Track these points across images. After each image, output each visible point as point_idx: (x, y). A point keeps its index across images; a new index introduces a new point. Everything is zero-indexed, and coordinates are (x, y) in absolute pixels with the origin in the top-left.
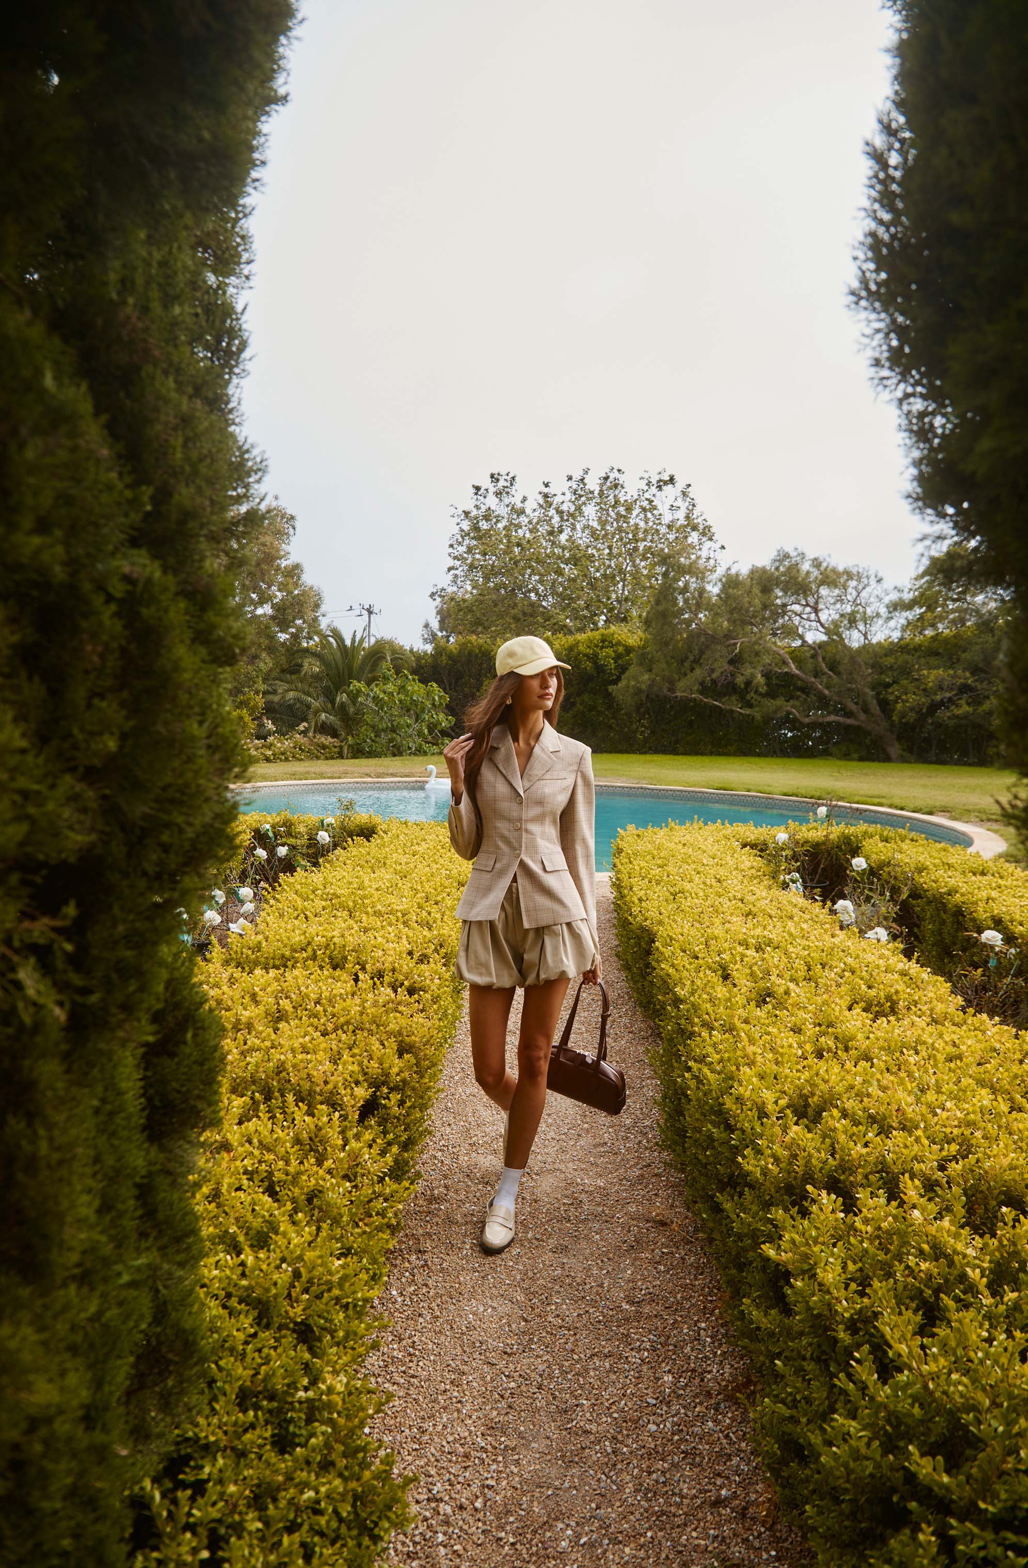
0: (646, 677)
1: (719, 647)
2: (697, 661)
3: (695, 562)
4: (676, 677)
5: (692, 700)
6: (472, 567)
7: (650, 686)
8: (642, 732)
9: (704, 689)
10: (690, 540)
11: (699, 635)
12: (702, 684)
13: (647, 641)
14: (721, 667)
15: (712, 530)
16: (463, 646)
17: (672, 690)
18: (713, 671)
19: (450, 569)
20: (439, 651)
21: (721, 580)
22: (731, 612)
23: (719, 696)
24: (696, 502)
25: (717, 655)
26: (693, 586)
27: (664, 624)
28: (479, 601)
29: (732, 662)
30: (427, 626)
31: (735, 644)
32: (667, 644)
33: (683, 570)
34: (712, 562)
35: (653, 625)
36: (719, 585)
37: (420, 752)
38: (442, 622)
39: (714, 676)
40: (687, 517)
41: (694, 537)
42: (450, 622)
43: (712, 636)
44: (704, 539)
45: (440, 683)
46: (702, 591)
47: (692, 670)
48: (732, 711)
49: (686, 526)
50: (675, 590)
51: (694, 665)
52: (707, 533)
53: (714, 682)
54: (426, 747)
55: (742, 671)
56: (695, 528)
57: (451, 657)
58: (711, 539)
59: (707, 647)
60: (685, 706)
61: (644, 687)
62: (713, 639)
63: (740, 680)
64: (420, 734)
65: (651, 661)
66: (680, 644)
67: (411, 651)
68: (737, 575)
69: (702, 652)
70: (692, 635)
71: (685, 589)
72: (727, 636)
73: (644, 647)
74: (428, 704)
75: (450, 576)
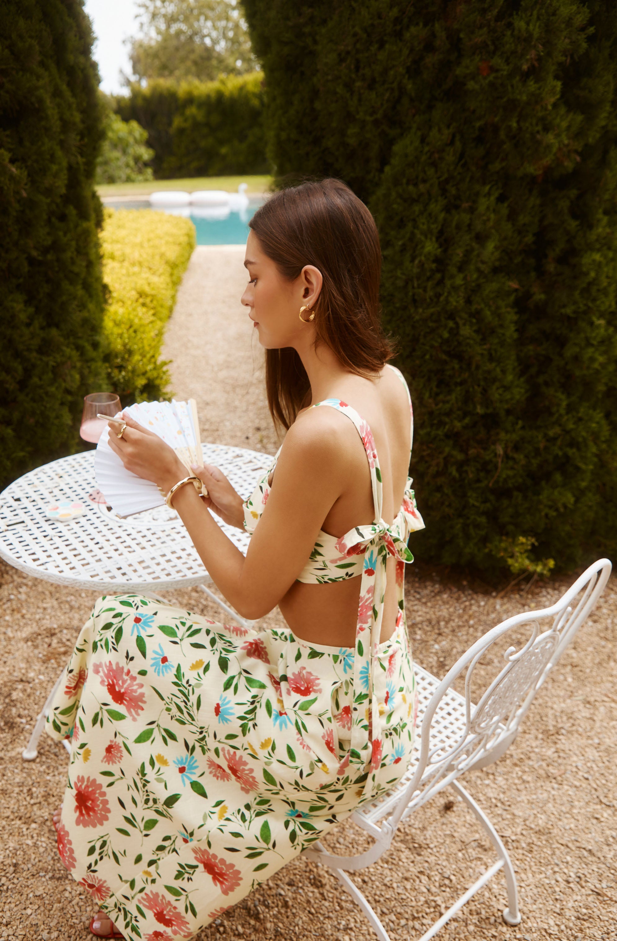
6: (154, 16)
16: (154, 90)
19: (137, 16)
20: (136, 94)
28: (163, 46)
30: (121, 71)
37: (129, 180)
38: (134, 67)
42: (140, 67)
45: (140, 122)
54: (133, 176)
57: (145, 99)
64: (128, 165)
67: (112, 95)
74: (131, 140)
75: (136, 25)
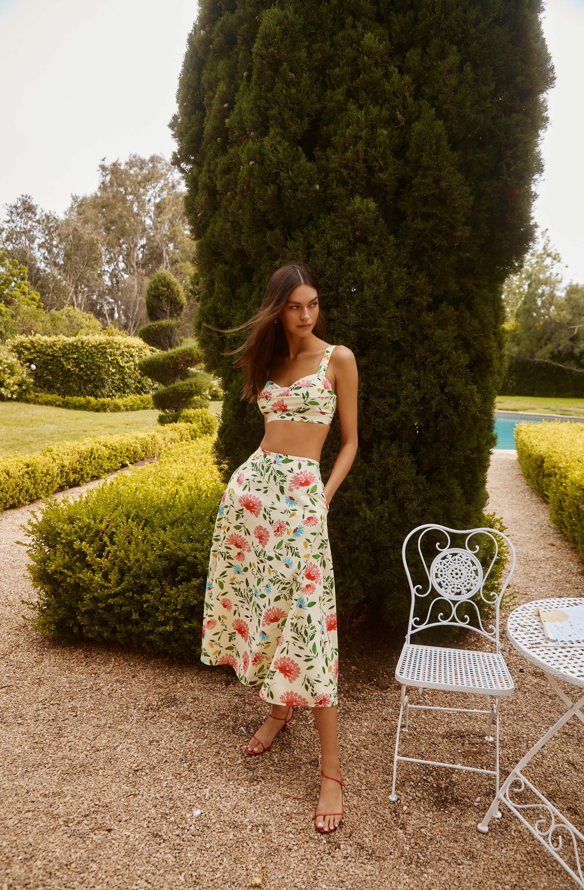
0: (516, 349)
1: (563, 331)
2: (549, 339)
3: (550, 277)
4: (535, 349)
5: (547, 363)
7: (518, 355)
8: (511, 383)
9: (553, 356)
10: (545, 263)
11: (551, 323)
12: (552, 353)
13: (517, 326)
14: (565, 343)
15: (560, 256)
17: (532, 357)
18: (559, 345)
21: (566, 289)
22: (573, 308)
23: (562, 361)
24: (550, 238)
25: (563, 335)
26: (547, 292)
27: (528, 316)
29: (571, 340)
31: (574, 329)
32: (530, 329)
33: (541, 283)
34: (559, 277)
35: (521, 316)
36: (565, 291)
39: (560, 348)
40: (544, 248)
41: (548, 261)
43: (559, 324)
44: (555, 262)
46: (552, 296)
47: (546, 344)
48: (570, 371)
49: (544, 254)
50: (536, 295)
51: (547, 342)
52: (556, 258)
53: (560, 352)
55: (578, 345)
56: (549, 255)
58: (559, 261)
59: (556, 330)
60: (540, 367)
61: (514, 355)
62: (560, 325)
63: (577, 351)
65: (519, 340)
66: (538, 328)
68: (577, 285)
69: (552, 334)
70: (546, 323)
71: (542, 295)
72: (569, 324)
73: (514, 331)
